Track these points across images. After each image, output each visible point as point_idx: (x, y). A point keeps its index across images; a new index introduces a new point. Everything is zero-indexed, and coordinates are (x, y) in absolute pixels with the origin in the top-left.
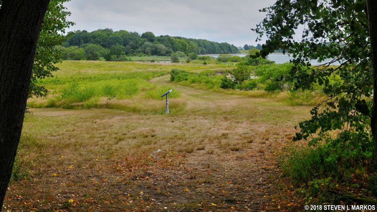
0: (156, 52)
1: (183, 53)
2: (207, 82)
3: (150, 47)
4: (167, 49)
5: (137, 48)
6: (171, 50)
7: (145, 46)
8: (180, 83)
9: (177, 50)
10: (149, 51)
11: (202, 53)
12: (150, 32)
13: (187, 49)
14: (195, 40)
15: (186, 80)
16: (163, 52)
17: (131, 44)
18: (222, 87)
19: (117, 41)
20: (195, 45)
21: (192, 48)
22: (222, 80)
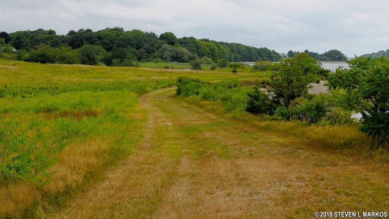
0: (177, 58)
1: (210, 59)
2: (225, 99)
3: (169, 51)
4: (190, 54)
5: (153, 52)
6: (195, 55)
7: (163, 50)
8: (187, 98)
9: (203, 55)
10: (168, 56)
11: (236, 59)
12: (170, 33)
13: (216, 54)
14: (227, 44)
15: (198, 93)
16: (185, 58)
17: (145, 47)
18: (248, 110)
19: (128, 43)
20: (226, 50)
21: (223, 53)
22: (250, 95)
